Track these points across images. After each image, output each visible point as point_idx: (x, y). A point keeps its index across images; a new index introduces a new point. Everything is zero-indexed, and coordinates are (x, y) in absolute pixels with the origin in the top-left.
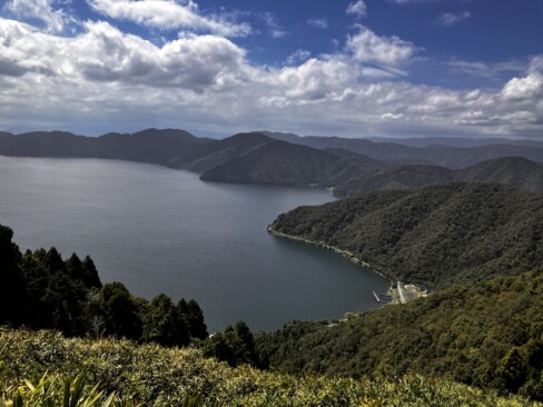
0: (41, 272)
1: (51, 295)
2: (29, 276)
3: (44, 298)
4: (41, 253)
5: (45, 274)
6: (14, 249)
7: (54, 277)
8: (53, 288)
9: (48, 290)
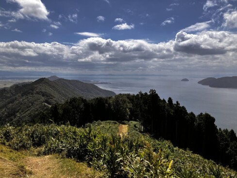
0: (226, 140)
1: (230, 152)
2: (221, 140)
3: (227, 152)
4: (226, 131)
5: (228, 141)
6: (215, 127)
7: (232, 144)
8: (231, 149)
9: (229, 148)
